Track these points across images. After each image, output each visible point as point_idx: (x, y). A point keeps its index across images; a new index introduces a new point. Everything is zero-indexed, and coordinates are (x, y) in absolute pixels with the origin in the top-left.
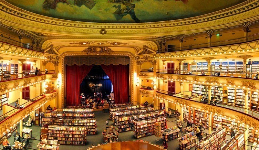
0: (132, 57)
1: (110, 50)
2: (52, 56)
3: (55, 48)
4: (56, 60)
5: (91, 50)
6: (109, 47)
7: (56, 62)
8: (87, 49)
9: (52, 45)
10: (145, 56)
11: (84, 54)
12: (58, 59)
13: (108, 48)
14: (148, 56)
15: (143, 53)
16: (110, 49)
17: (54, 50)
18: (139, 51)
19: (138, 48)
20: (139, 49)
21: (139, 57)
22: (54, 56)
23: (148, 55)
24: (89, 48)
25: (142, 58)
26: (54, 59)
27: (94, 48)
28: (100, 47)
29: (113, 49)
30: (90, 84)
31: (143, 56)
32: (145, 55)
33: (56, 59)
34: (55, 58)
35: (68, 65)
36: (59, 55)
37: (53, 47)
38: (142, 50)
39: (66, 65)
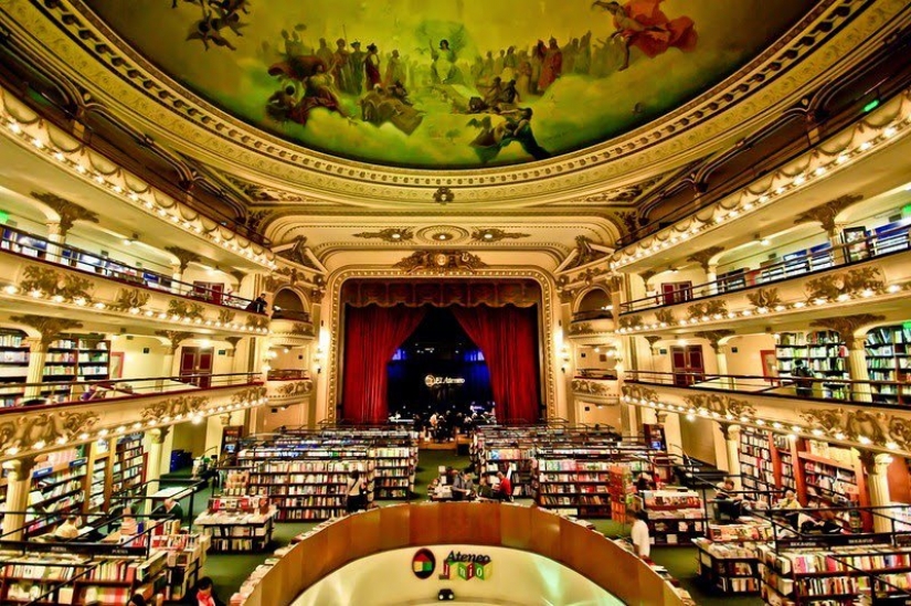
0: (545, 282)
1: (476, 263)
2: (299, 271)
3: (313, 251)
4: (315, 287)
5: (420, 262)
6: (474, 254)
7: (313, 292)
8: (410, 258)
9: (301, 239)
10: (585, 271)
11: (399, 274)
12: (319, 284)
13: (469, 255)
14: (592, 268)
15: (578, 262)
16: (477, 259)
17: (309, 253)
18: (565, 258)
19: (561, 250)
20: (565, 253)
21: (566, 279)
22: (309, 274)
23: (593, 265)
24: (413, 257)
25: (575, 281)
26: (308, 281)
27: (428, 257)
28: (445, 252)
29: (485, 257)
30: (427, 378)
31: (579, 273)
32: (582, 269)
33: (316, 281)
34: (312, 280)
35: (353, 305)
36: (324, 272)
37: (305, 245)
38: (574, 253)
39: (347, 305)
